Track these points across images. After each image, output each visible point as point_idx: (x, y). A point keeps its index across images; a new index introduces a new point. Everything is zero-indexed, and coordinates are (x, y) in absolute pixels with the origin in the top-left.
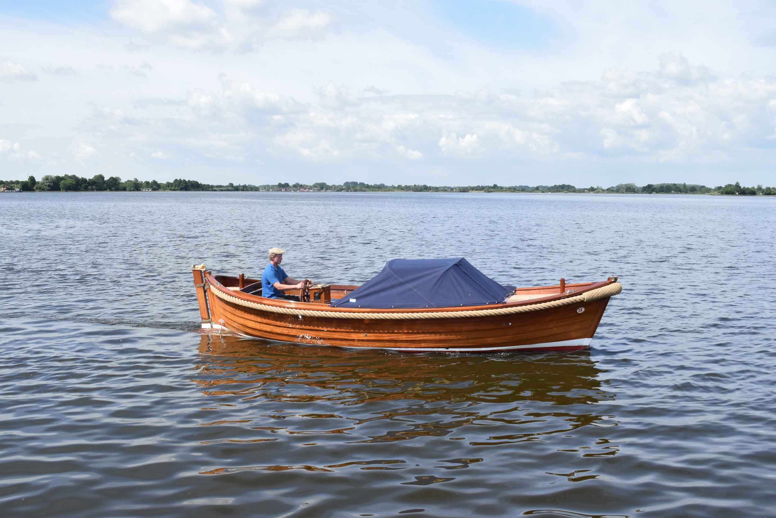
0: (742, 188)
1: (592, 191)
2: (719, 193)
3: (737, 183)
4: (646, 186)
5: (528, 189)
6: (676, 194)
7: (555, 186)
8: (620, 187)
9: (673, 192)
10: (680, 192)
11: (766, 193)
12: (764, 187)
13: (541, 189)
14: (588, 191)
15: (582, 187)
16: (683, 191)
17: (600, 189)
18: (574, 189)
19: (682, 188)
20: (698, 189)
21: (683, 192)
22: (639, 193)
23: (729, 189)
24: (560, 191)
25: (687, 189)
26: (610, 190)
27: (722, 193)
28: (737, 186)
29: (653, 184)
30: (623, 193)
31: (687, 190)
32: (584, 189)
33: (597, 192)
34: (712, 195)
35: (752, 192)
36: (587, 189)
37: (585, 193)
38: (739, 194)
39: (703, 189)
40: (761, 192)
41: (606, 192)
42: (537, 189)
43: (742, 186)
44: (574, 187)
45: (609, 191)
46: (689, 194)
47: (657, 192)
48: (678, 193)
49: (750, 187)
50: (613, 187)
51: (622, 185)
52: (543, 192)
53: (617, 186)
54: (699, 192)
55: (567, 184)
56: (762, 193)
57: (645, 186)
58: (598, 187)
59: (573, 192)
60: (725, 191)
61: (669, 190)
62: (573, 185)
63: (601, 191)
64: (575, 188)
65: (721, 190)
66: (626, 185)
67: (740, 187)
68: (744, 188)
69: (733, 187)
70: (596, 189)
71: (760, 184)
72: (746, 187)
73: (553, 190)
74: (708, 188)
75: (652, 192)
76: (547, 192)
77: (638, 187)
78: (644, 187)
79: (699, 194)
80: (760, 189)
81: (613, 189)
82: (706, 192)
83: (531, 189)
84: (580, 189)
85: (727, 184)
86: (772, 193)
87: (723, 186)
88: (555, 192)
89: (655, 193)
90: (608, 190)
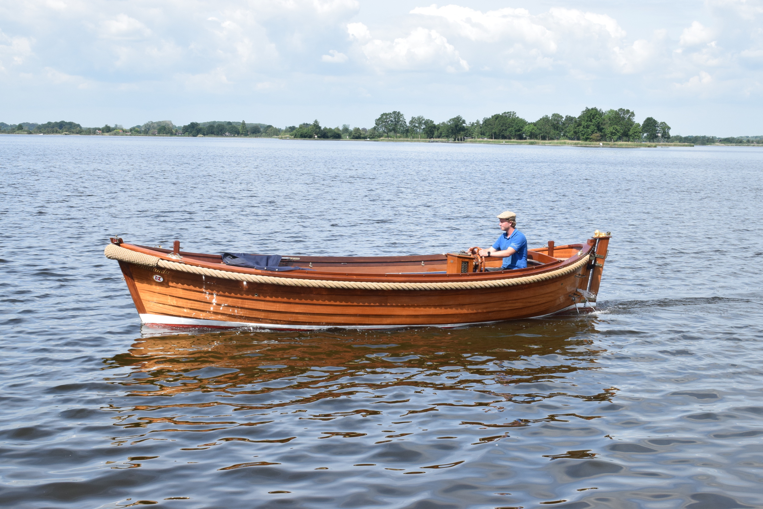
0: (322, 128)
1: (107, 132)
2: (292, 135)
3: (316, 121)
4: (189, 125)
5: (5, 128)
6: (231, 137)
7: (49, 123)
8: (150, 126)
9: (227, 134)
10: (238, 135)
11: (354, 136)
12: (351, 128)
13: (26, 128)
14: (101, 132)
15: (92, 126)
16: (241, 132)
17: (119, 128)
18: (78, 128)
19: (240, 128)
20: (262, 130)
21: (242, 134)
22: (178, 136)
23: (305, 131)
24: (57, 132)
25: (248, 129)
26: (136, 131)
27: (296, 137)
28: (316, 126)
29: (198, 122)
30: (154, 134)
31: (248, 131)
32: (96, 129)
33: (115, 134)
34: (282, 138)
35: (335, 135)
36: (99, 129)
37: (97, 134)
38: (319, 137)
39: (270, 129)
40: (348, 134)
41: (128, 134)
42: (20, 129)
43: (323, 125)
44: (79, 125)
45: (133, 132)
46: (250, 137)
47: (204, 135)
48: (234, 136)
49: (333, 128)
50: (139, 126)
51: (152, 123)
52: (30, 133)
53: (146, 125)
54: (264, 134)
55: (67, 120)
56: (349, 136)
57: (187, 125)
58: (116, 125)
59: (77, 133)
60: (300, 133)
61: (221, 130)
62: (77, 123)
63: (121, 131)
64: (81, 127)
65: (295, 131)
66: (159, 123)
67: (320, 128)
68: (325, 129)
69: (310, 127)
70: (113, 129)
71: (347, 124)
72: (328, 128)
73: (46, 131)
74: (276, 128)
75: (198, 134)
76: (36, 133)
77: (175, 127)
78: (185, 127)
79: (264, 136)
80: (346, 130)
81: (139, 130)
82: (274, 135)
83: (10, 128)
84: (89, 129)
85: (302, 123)
86: (362, 136)
87: (297, 126)
88: (48, 133)
89: (201, 135)
90: (131, 130)
